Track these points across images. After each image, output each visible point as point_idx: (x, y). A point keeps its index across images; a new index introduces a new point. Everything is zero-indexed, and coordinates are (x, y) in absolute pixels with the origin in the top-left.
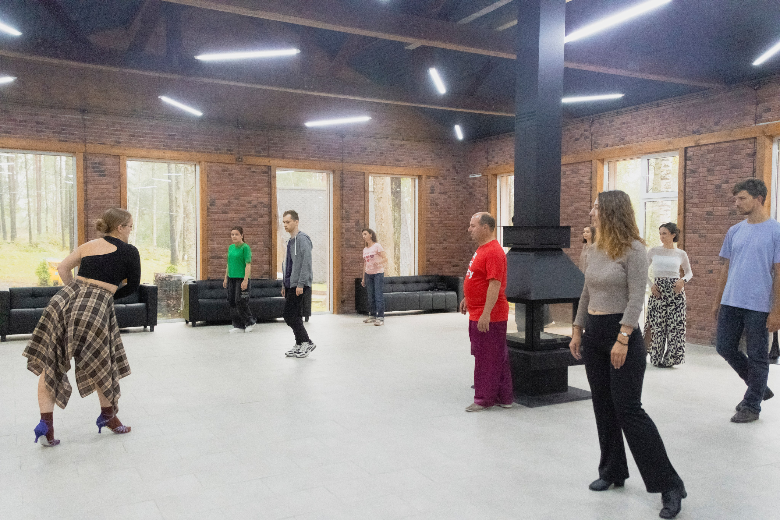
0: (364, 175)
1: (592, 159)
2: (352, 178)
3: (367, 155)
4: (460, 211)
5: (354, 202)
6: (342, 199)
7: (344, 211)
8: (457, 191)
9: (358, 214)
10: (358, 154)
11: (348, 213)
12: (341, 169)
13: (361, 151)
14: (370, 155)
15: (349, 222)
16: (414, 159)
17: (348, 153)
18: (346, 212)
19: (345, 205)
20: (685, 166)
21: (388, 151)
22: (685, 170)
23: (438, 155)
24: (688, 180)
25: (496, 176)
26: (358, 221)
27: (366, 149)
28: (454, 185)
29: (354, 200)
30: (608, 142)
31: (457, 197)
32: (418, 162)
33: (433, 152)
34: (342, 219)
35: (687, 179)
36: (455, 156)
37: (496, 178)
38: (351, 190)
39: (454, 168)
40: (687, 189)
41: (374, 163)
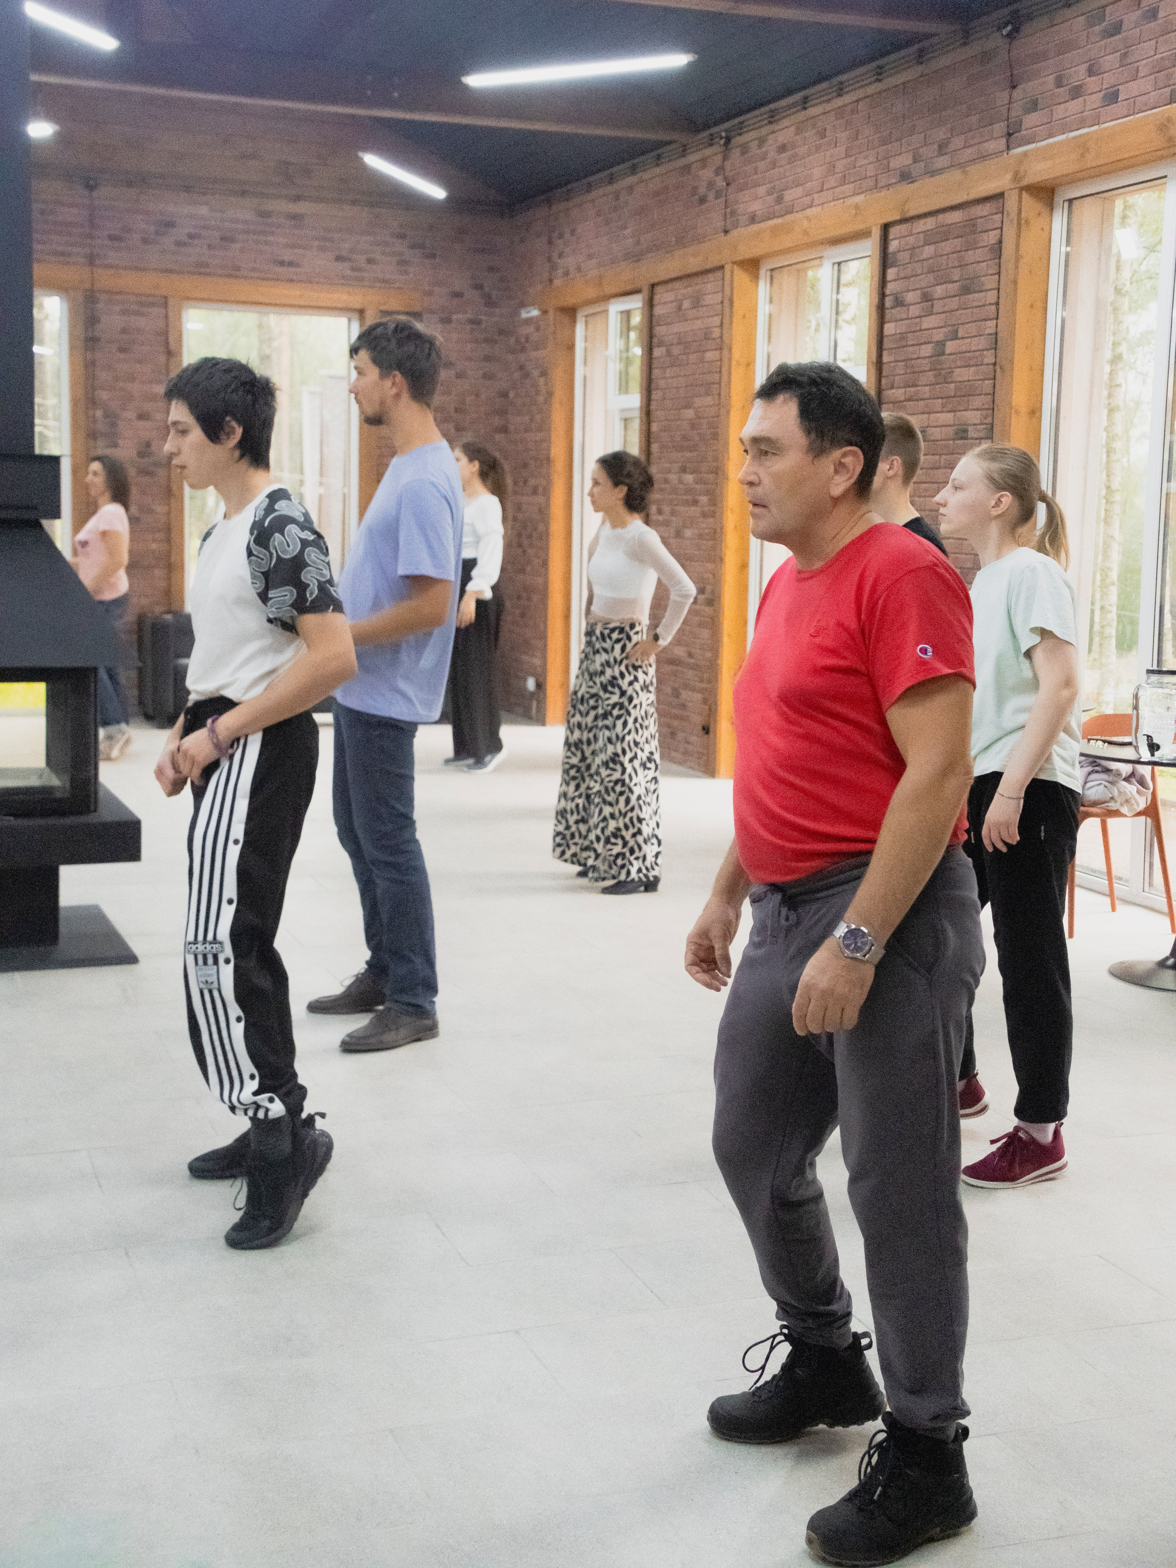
0: (166, 303)
1: (723, 262)
2: (124, 312)
3: (179, 244)
4: (497, 421)
5: (135, 388)
6: (93, 377)
7: (99, 413)
8: (487, 358)
9: (147, 424)
10: (145, 241)
11: (112, 418)
12: (87, 286)
13: (157, 233)
14: (184, 244)
15: (115, 445)
16: (339, 258)
17: (111, 238)
18: (106, 415)
19: (104, 395)
20: (883, 282)
21: (247, 232)
22: (882, 295)
23: (422, 246)
24: (889, 328)
25: (571, 312)
26: (148, 445)
27: (170, 224)
28: (476, 341)
29: (132, 378)
30: (756, 207)
31: (488, 376)
32: (353, 269)
33: (402, 236)
34: (92, 435)
35: (886, 326)
36: (483, 251)
37: (574, 321)
38: (122, 350)
39: (478, 287)
40: (885, 359)
41: (201, 269)
